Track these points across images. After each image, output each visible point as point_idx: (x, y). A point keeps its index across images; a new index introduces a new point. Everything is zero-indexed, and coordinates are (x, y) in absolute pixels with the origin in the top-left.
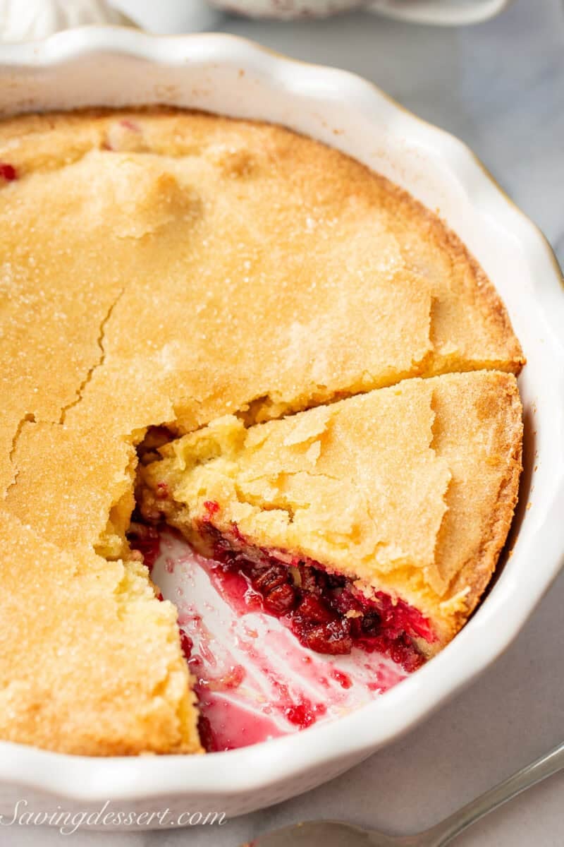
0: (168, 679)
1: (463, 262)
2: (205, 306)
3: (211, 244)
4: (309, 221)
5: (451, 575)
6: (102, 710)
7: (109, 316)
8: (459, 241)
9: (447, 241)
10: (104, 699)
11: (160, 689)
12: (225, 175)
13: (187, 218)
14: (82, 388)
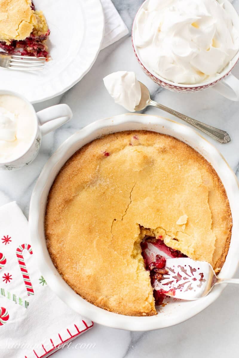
0: (148, 296)
1: (216, 178)
2: (154, 188)
3: (156, 172)
4: (180, 167)
5: (215, 263)
6: (134, 303)
7: (132, 191)
8: (215, 171)
9: (212, 171)
10: (135, 301)
11: (147, 299)
12: (159, 152)
13: (150, 165)
14: (127, 210)
